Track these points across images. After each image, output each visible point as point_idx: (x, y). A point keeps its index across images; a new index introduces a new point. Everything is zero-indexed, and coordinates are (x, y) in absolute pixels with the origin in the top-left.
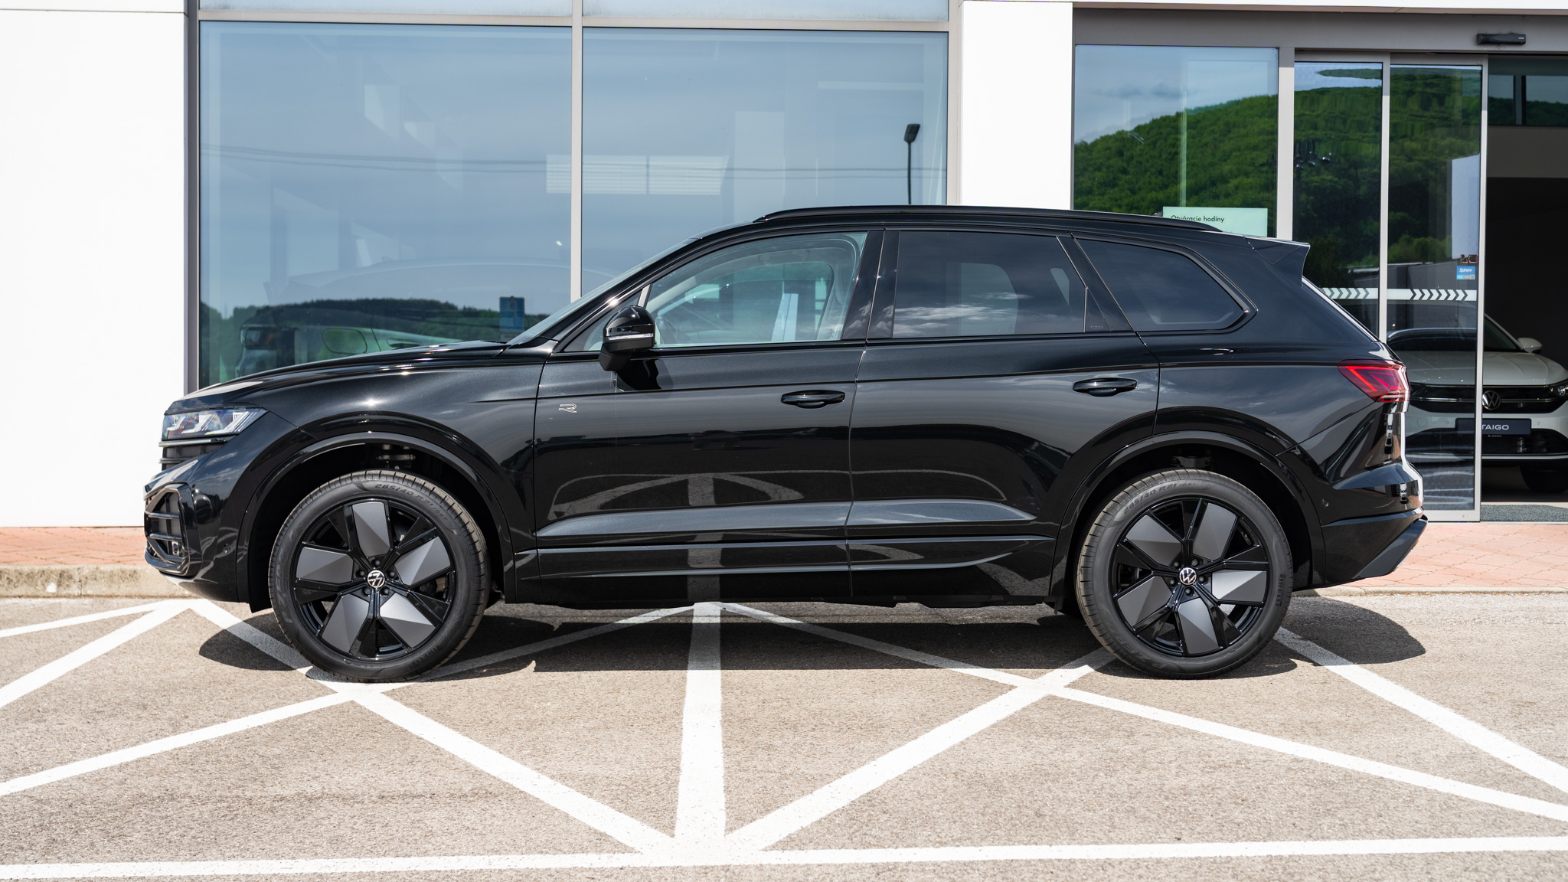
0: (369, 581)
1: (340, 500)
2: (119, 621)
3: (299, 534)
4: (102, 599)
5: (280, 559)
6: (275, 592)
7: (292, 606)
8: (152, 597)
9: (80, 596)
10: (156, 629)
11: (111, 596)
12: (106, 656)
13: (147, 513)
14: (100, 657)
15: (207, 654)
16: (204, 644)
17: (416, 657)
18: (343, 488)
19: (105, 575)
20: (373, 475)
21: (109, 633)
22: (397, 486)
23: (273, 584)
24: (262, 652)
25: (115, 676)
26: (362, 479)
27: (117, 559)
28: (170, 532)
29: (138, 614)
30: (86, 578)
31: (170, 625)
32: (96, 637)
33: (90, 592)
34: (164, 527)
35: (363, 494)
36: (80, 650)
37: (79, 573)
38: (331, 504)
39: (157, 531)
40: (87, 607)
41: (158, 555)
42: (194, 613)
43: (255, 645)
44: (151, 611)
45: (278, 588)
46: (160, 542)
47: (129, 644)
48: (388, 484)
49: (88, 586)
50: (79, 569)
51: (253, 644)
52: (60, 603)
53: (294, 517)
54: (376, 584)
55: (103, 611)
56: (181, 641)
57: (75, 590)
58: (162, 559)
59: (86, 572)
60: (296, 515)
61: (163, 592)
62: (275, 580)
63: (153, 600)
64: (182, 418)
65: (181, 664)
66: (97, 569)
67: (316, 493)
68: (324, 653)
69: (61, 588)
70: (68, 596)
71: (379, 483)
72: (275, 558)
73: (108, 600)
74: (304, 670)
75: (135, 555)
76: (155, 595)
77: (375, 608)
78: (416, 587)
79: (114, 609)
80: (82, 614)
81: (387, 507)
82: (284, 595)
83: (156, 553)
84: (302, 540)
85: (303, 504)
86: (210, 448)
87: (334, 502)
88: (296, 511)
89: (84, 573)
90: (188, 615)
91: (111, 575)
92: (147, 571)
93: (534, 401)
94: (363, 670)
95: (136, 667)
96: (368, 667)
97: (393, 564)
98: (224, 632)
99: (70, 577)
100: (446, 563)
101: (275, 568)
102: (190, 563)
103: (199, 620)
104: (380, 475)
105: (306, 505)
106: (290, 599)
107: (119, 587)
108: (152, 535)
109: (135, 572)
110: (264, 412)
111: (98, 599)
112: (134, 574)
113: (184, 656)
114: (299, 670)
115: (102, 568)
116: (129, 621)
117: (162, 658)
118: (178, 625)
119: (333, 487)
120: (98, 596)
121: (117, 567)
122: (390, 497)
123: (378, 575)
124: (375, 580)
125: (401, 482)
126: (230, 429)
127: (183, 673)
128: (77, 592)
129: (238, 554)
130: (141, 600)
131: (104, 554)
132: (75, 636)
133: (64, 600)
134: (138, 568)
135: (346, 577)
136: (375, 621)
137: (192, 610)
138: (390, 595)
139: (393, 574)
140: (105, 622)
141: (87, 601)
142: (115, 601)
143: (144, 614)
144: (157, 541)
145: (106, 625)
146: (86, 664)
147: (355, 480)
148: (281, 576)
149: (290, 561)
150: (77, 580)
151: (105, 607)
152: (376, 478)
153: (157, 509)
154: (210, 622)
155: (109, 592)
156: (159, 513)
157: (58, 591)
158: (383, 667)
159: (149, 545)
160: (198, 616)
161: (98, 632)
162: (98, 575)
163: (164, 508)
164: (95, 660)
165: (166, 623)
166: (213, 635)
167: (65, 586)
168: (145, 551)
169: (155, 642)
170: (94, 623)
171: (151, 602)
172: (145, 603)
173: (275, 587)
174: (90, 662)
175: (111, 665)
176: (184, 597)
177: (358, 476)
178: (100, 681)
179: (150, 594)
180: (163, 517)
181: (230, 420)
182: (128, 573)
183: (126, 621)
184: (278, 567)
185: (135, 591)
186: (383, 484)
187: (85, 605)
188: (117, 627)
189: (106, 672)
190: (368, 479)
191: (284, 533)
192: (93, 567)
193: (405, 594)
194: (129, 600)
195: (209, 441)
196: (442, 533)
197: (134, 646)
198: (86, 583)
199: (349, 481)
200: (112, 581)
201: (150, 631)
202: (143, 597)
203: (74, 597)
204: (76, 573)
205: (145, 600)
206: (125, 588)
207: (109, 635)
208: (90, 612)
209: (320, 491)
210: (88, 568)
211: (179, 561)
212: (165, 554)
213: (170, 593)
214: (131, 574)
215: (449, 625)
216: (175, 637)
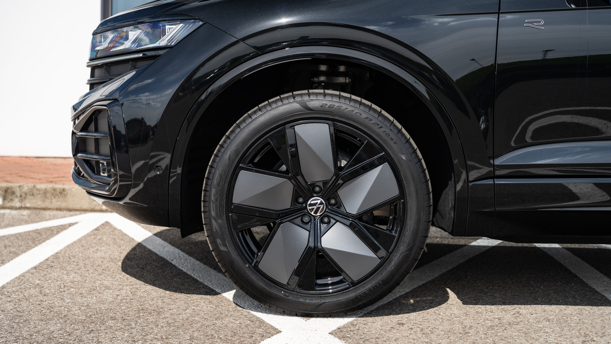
0: (308, 208)
1: (282, 120)
2: (49, 232)
3: (237, 156)
4: (37, 211)
5: (215, 182)
6: (209, 218)
7: (227, 233)
8: (77, 210)
9: (21, 208)
10: (80, 240)
11: (45, 209)
12: (34, 270)
13: (75, 131)
14: (28, 271)
15: (129, 270)
16: (125, 259)
17: (359, 292)
18: (285, 107)
19: (41, 192)
20: (317, 94)
21: (40, 244)
22: (344, 106)
23: (207, 209)
24: (179, 269)
25: (41, 298)
26: (306, 98)
27: (50, 180)
28: (97, 152)
29: (65, 225)
30: (26, 194)
31: (93, 237)
32: (28, 248)
33: (28, 205)
34: (91, 147)
35: (306, 114)
36: (11, 262)
37: (20, 190)
38: (272, 124)
39: (85, 151)
40: (25, 217)
41: (86, 175)
42: (111, 225)
43: (171, 261)
44: (76, 223)
45: (213, 213)
46: (87, 162)
47: (56, 256)
48: (334, 104)
49: (27, 200)
50: (20, 186)
51: (168, 259)
52: (4, 214)
53: (232, 137)
54: (316, 212)
55: (37, 222)
56: (103, 255)
57: (17, 203)
58: (89, 179)
59: (25, 189)
60: (234, 135)
61: (86, 206)
62: (209, 205)
63: (78, 213)
64: (110, 36)
65: (106, 283)
66: (34, 187)
67: (255, 112)
68: (260, 283)
69: (6, 202)
70: (11, 208)
71: (324, 102)
72: (210, 181)
73: (43, 212)
74: (230, 295)
75: (63, 177)
76: (79, 208)
77: (317, 236)
78: (359, 217)
79: (47, 220)
80: (20, 224)
81: (332, 128)
82: (220, 221)
83: (83, 173)
84: (239, 162)
85: (241, 123)
86: (140, 64)
87: (275, 122)
88: (233, 131)
89: (24, 190)
90: (107, 228)
91: (45, 192)
92: (73, 190)
93: (497, 15)
94: (302, 303)
95: (62, 287)
96: (307, 301)
97: (336, 191)
98: (139, 245)
99: (13, 193)
100: (395, 192)
101: (210, 191)
102: (119, 183)
103: (116, 232)
104: (325, 95)
105: (244, 124)
106: (226, 225)
107: (51, 202)
108: (79, 155)
109: (64, 190)
110: (201, 23)
111: (34, 211)
112: (63, 192)
113: (108, 272)
114: (224, 294)
115: (38, 186)
116: (58, 232)
117: (87, 274)
118: (99, 237)
119: (274, 106)
120: (35, 208)
121: (50, 186)
122: (337, 118)
123: (319, 202)
124: (315, 207)
125: (347, 102)
126: (163, 42)
127: (108, 296)
128: (17, 204)
129: (171, 175)
130: (69, 213)
131: (41, 176)
132: (10, 246)
133: (7, 211)
134: (66, 187)
135: (286, 203)
136: (315, 251)
137: (109, 223)
138: (331, 224)
139: (333, 201)
140: (38, 232)
141: (25, 212)
142: (47, 213)
143: (70, 225)
144: (85, 160)
145: (38, 235)
146: (13, 281)
147: (298, 99)
148: (217, 200)
149: (227, 185)
150: (19, 195)
151: (39, 218)
152: (321, 98)
153: (85, 128)
154: (125, 235)
155: (43, 205)
156: (87, 132)
157: (3, 203)
158: (323, 301)
159: (76, 165)
160: (115, 229)
161: (30, 243)
162: (35, 191)
163: (92, 127)
164: (23, 275)
165: (88, 235)
166: (130, 249)
167: (9, 199)
168: (72, 170)
169: (80, 255)
170: (28, 233)
171: (76, 215)
172: (71, 216)
173: (210, 211)
174: (18, 278)
175: (38, 282)
176: (101, 211)
177: (301, 95)
178: (24, 304)
179: (76, 208)
180: (92, 135)
181: (164, 33)
182: (58, 191)
183: (55, 232)
184: (213, 191)
185: (63, 205)
186: (329, 104)
187: (24, 215)
188: (47, 238)
189: (32, 291)
190: (312, 97)
191: (220, 154)
192: (31, 185)
193: (348, 223)
194: (58, 213)
195: (141, 55)
196: (391, 158)
197: (61, 259)
198: (25, 198)
199: (292, 100)
200: (46, 197)
201: (75, 242)
202: (70, 210)
203: (16, 209)
204: (18, 189)
205: (72, 213)
206: (56, 203)
207: (39, 246)
208: (27, 222)
209: (260, 109)
210: (27, 186)
211: (109, 182)
212: (93, 175)
213: (91, 208)
214: (61, 191)
215: (396, 259)
216: (97, 250)
